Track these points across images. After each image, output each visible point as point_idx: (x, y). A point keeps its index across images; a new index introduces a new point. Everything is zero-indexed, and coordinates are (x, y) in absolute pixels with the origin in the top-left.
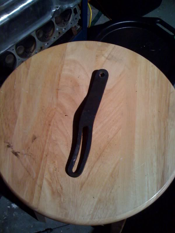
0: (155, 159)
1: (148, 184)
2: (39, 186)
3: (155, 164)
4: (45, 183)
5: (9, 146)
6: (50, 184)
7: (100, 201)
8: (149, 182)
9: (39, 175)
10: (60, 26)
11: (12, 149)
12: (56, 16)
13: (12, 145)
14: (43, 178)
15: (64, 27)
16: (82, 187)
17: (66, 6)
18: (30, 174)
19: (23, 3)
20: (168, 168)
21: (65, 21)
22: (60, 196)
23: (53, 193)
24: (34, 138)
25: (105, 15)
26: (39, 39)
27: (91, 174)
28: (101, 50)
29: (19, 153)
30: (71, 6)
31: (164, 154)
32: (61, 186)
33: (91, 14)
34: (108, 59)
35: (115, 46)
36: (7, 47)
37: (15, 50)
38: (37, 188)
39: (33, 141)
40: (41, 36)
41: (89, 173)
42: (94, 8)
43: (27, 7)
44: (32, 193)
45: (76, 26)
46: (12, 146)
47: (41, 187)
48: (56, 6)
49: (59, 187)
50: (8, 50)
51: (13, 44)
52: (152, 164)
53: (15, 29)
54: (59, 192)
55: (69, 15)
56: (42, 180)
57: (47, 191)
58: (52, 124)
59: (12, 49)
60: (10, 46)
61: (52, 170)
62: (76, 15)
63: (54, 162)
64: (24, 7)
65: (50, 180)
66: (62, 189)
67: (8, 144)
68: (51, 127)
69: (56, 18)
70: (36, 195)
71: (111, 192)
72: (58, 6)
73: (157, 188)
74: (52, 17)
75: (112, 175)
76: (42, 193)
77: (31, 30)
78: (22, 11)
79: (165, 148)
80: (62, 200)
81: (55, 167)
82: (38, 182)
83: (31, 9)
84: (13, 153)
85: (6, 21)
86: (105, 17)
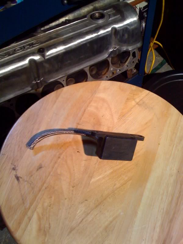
0: (159, 224)
2: (28, 218)
3: (158, 230)
4: (35, 217)
5: (14, 169)
6: (39, 219)
9: (32, 207)
10: (115, 67)
11: (16, 172)
12: (112, 56)
13: (17, 168)
14: (35, 210)
15: (119, 69)
16: (70, 232)
17: (124, 48)
18: (23, 203)
19: (82, 38)
21: (121, 62)
22: (45, 235)
23: (40, 230)
24: (40, 167)
25: (169, 64)
26: (91, 75)
27: (84, 220)
28: (134, 94)
29: (21, 178)
30: (130, 48)
31: (171, 221)
32: (50, 224)
33: (154, 61)
34: (139, 105)
35: (148, 93)
36: (58, 77)
38: (26, 218)
39: (38, 170)
40: (94, 72)
42: (159, 55)
43: (85, 42)
44: (20, 223)
45: (131, 70)
46: (17, 170)
47: (30, 220)
48: (114, 46)
49: (47, 225)
50: (58, 80)
54: (46, 230)
55: (127, 57)
56: (33, 212)
57: (34, 225)
58: (62, 157)
60: (61, 76)
61: (46, 204)
62: (134, 59)
63: (51, 197)
64: (82, 42)
65: (41, 215)
66: (50, 228)
67: (13, 167)
68: (60, 160)
69: (112, 58)
70: (23, 226)
72: (116, 46)
74: (108, 57)
76: (29, 226)
78: (78, 45)
80: (46, 240)
81: (50, 202)
82: (29, 213)
83: (88, 45)
84: (16, 177)
85: (62, 51)
86: (169, 66)
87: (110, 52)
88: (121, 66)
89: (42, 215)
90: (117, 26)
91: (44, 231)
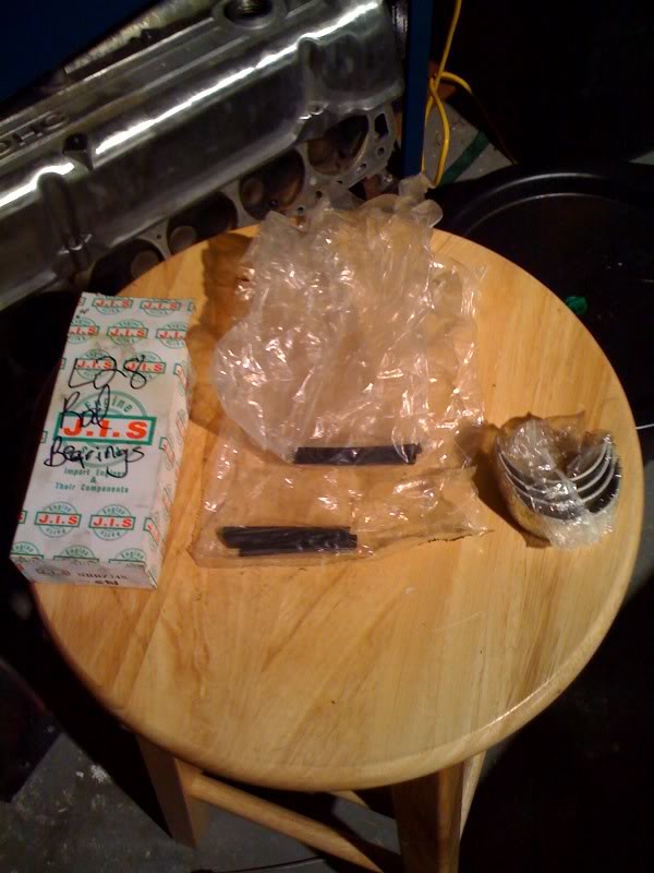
0: (516, 603)
1: (481, 680)
2: (139, 640)
3: (515, 620)
4: (160, 634)
6: (174, 638)
7: (317, 711)
8: (486, 675)
9: (147, 609)
10: (324, 173)
12: (311, 136)
14: (157, 616)
15: (337, 177)
16: (269, 661)
17: (348, 107)
18: (118, 601)
19: (207, 86)
20: (557, 640)
21: (342, 156)
22: (199, 679)
23: (179, 667)
25: (498, 147)
26: (247, 208)
30: (366, 106)
31: (550, 593)
32: (206, 649)
33: (447, 141)
35: (448, 239)
36: (139, 225)
37: (164, 238)
38: (133, 641)
40: (256, 199)
41: (300, 622)
42: (463, 121)
43: (216, 100)
44: (117, 660)
45: (378, 178)
47: (145, 646)
48: (312, 103)
49: (199, 652)
50: (142, 237)
51: (158, 219)
52: (506, 617)
53: (171, 170)
54: (197, 665)
55: (359, 136)
56: (152, 624)
57: (160, 658)
59: (154, 232)
60: (148, 223)
61: (186, 596)
62: (383, 140)
64: (207, 99)
65: (176, 628)
66: (207, 657)
69: (312, 144)
70: (127, 666)
71: (358, 688)
72: (321, 103)
73: (510, 697)
74: (298, 142)
75: (369, 635)
76: (146, 662)
77: (224, 178)
78: (198, 111)
80: (202, 692)
81: (197, 589)
82: (140, 627)
83: (228, 107)
85: (145, 138)
86: (498, 153)
87: (303, 123)
88: (342, 169)
89: (181, 627)
90: (315, 35)
91: (193, 668)
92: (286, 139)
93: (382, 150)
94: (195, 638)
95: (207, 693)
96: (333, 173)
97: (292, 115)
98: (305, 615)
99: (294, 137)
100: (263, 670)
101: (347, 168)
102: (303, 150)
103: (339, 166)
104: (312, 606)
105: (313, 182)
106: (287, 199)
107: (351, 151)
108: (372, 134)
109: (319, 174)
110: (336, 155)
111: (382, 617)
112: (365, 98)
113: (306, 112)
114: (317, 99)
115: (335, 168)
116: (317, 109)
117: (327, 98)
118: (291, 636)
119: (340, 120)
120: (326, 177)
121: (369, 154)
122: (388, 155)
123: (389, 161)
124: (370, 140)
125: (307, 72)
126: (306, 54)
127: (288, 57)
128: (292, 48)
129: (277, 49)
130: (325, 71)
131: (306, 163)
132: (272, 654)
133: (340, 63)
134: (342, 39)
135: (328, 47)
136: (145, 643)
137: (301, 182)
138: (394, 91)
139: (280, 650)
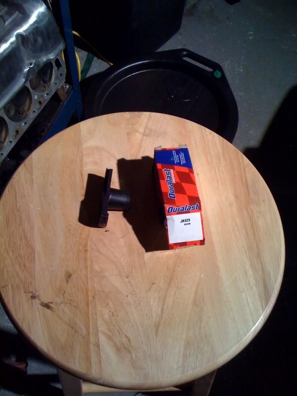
0: (248, 266)
1: (248, 304)
2: (94, 345)
3: (250, 272)
4: (103, 339)
5: (33, 297)
6: (110, 338)
7: (188, 344)
8: (249, 301)
9: (91, 329)
11: (40, 300)
13: (37, 294)
16: (157, 331)
17: (44, 59)
18: (76, 331)
20: (270, 274)
21: (45, 82)
22: (130, 352)
23: (118, 350)
24: (69, 276)
26: (10, 118)
27: (165, 307)
28: (133, 125)
29: (52, 303)
30: (52, 56)
31: (259, 255)
32: (126, 337)
34: (146, 135)
35: (150, 115)
38: (92, 346)
39: (67, 281)
41: (163, 308)
44: (88, 359)
46: (38, 296)
47: (98, 346)
49: (124, 340)
52: (246, 273)
54: (126, 346)
56: (96, 335)
57: (108, 349)
58: (89, 248)
61: (107, 316)
62: (60, 70)
63: (108, 304)
65: (109, 333)
66: (129, 340)
67: (31, 295)
68: (88, 254)
69: (30, 81)
70: (94, 359)
71: (200, 328)
72: (32, 61)
73: (262, 306)
74: (26, 81)
75: (195, 303)
76: (102, 353)
79: (257, 246)
80: (134, 357)
81: (110, 311)
82: (92, 339)
84: (43, 306)
87: (27, 72)
88: (47, 88)
89: (111, 331)
91: (125, 348)
92: (20, 82)
93: (61, 74)
94: (120, 334)
95: (136, 357)
96: (43, 91)
97: (21, 70)
98: (164, 305)
99: (24, 80)
100: (156, 335)
101: (49, 87)
102: (28, 85)
103: (45, 87)
104: (165, 298)
105: (36, 97)
106: (26, 108)
107: (48, 79)
108: (55, 68)
109: (38, 93)
110: (42, 82)
111: (196, 292)
112: (50, 53)
113: (26, 67)
114: (29, 59)
115: (43, 88)
116: (31, 64)
117: (34, 58)
118: (162, 316)
119: (42, 66)
120: (41, 93)
121: (57, 78)
122: (64, 75)
123: (66, 79)
124: (55, 71)
125: (22, 48)
126: (20, 40)
127: (12, 43)
128: (13, 39)
129: (6, 41)
130: (30, 46)
131: (31, 89)
132: (157, 327)
133: (36, 41)
134: (33, 29)
135: (29, 33)
136: (97, 345)
137: (31, 99)
138: (61, 46)
139: (160, 324)
